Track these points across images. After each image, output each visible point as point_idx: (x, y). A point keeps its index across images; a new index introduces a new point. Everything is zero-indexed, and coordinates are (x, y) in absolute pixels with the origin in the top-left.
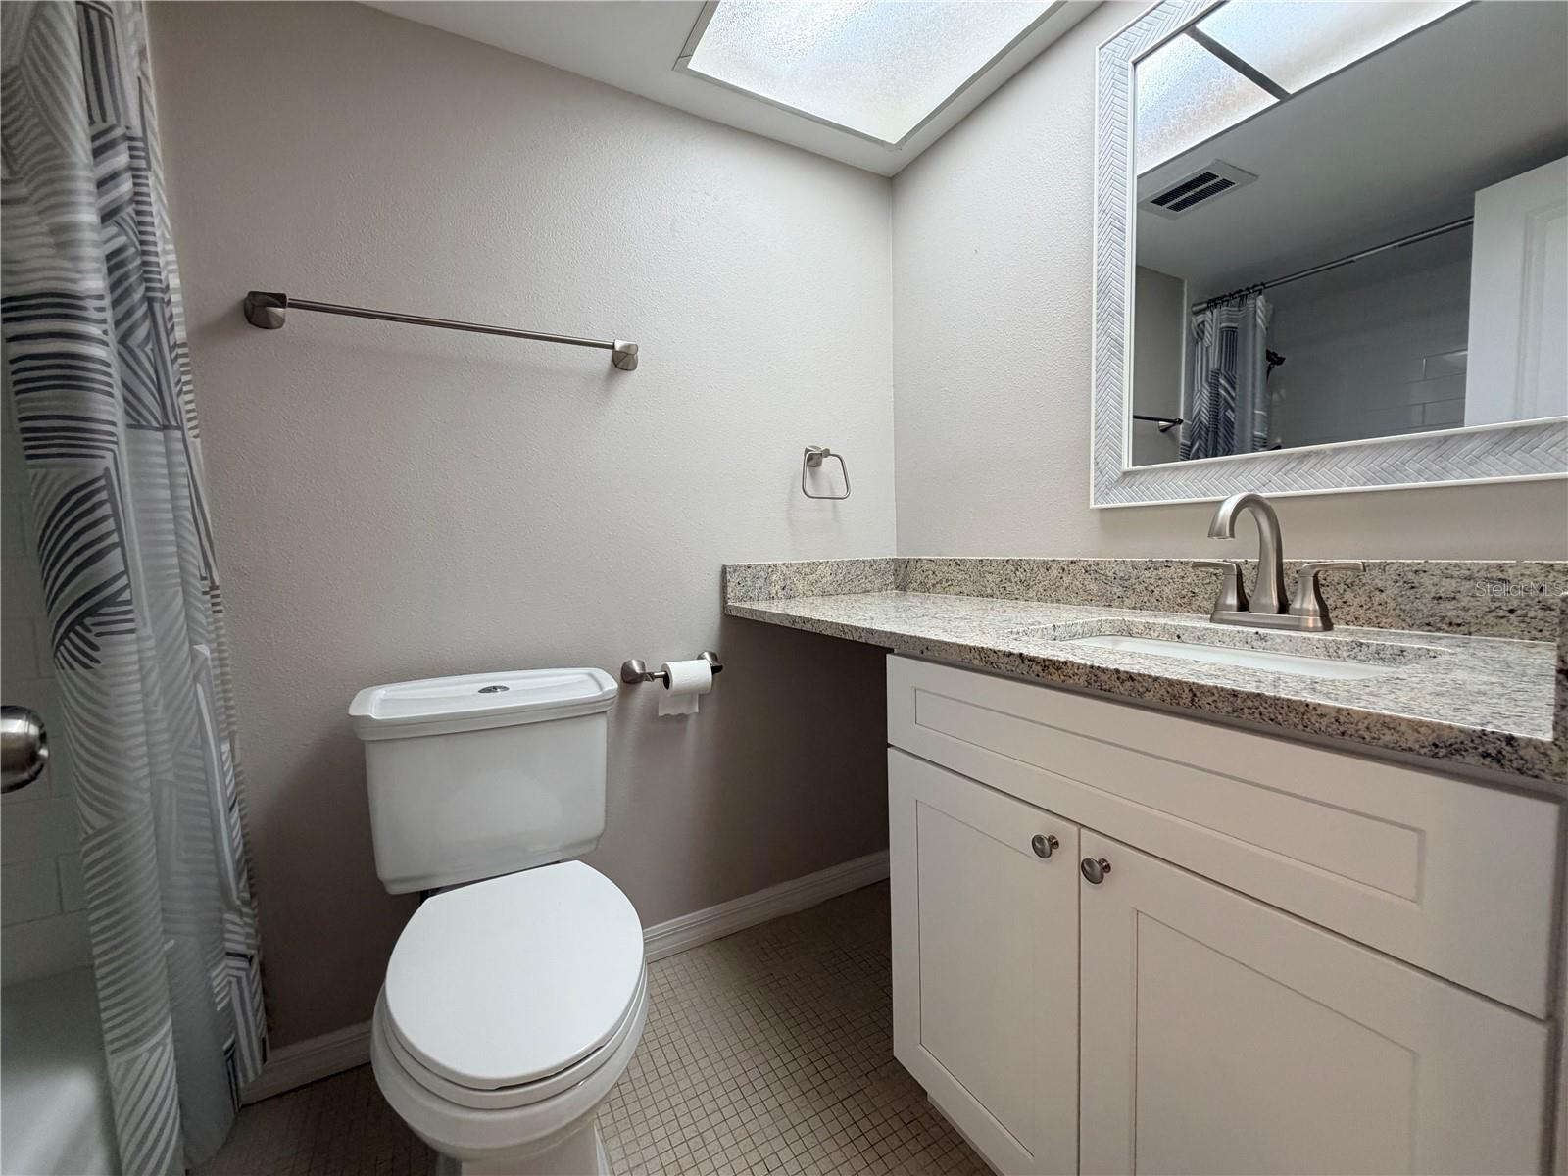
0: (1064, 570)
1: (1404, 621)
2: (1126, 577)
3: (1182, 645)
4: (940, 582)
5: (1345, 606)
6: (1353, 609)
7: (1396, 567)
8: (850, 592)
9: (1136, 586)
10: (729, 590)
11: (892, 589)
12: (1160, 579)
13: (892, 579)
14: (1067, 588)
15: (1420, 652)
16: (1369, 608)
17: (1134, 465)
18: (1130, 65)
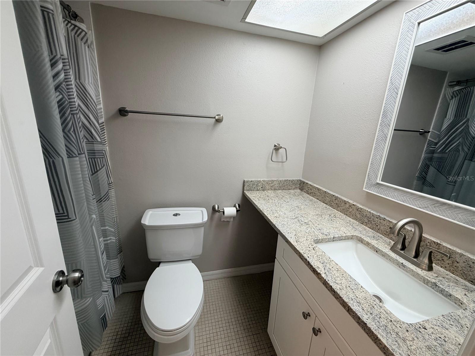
0: (350, 206)
1: (463, 276)
2: (370, 217)
3: (377, 254)
4: (312, 193)
5: (442, 261)
6: (445, 263)
7: (466, 257)
8: (283, 189)
9: (372, 222)
10: (245, 187)
11: (298, 189)
12: (381, 223)
13: (299, 186)
14: (350, 212)
15: (457, 299)
16: (451, 266)
17: (381, 181)
18: (417, 24)
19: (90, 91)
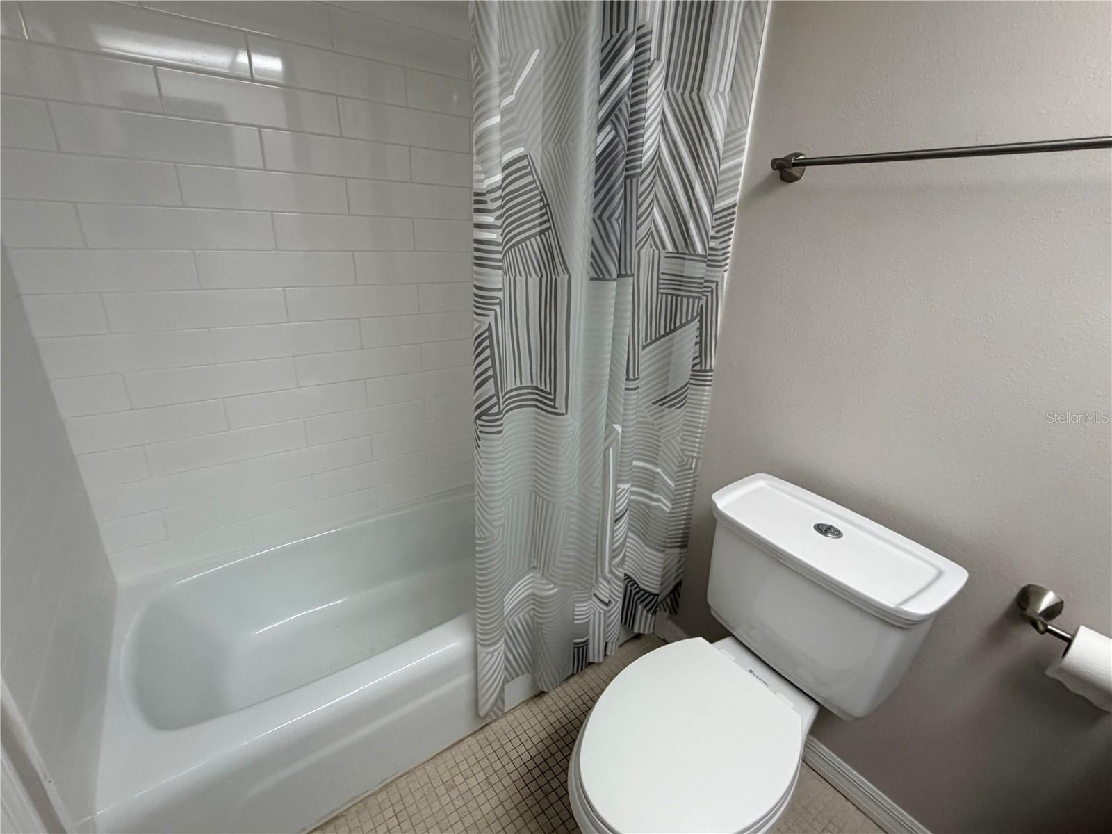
19: (713, 117)
